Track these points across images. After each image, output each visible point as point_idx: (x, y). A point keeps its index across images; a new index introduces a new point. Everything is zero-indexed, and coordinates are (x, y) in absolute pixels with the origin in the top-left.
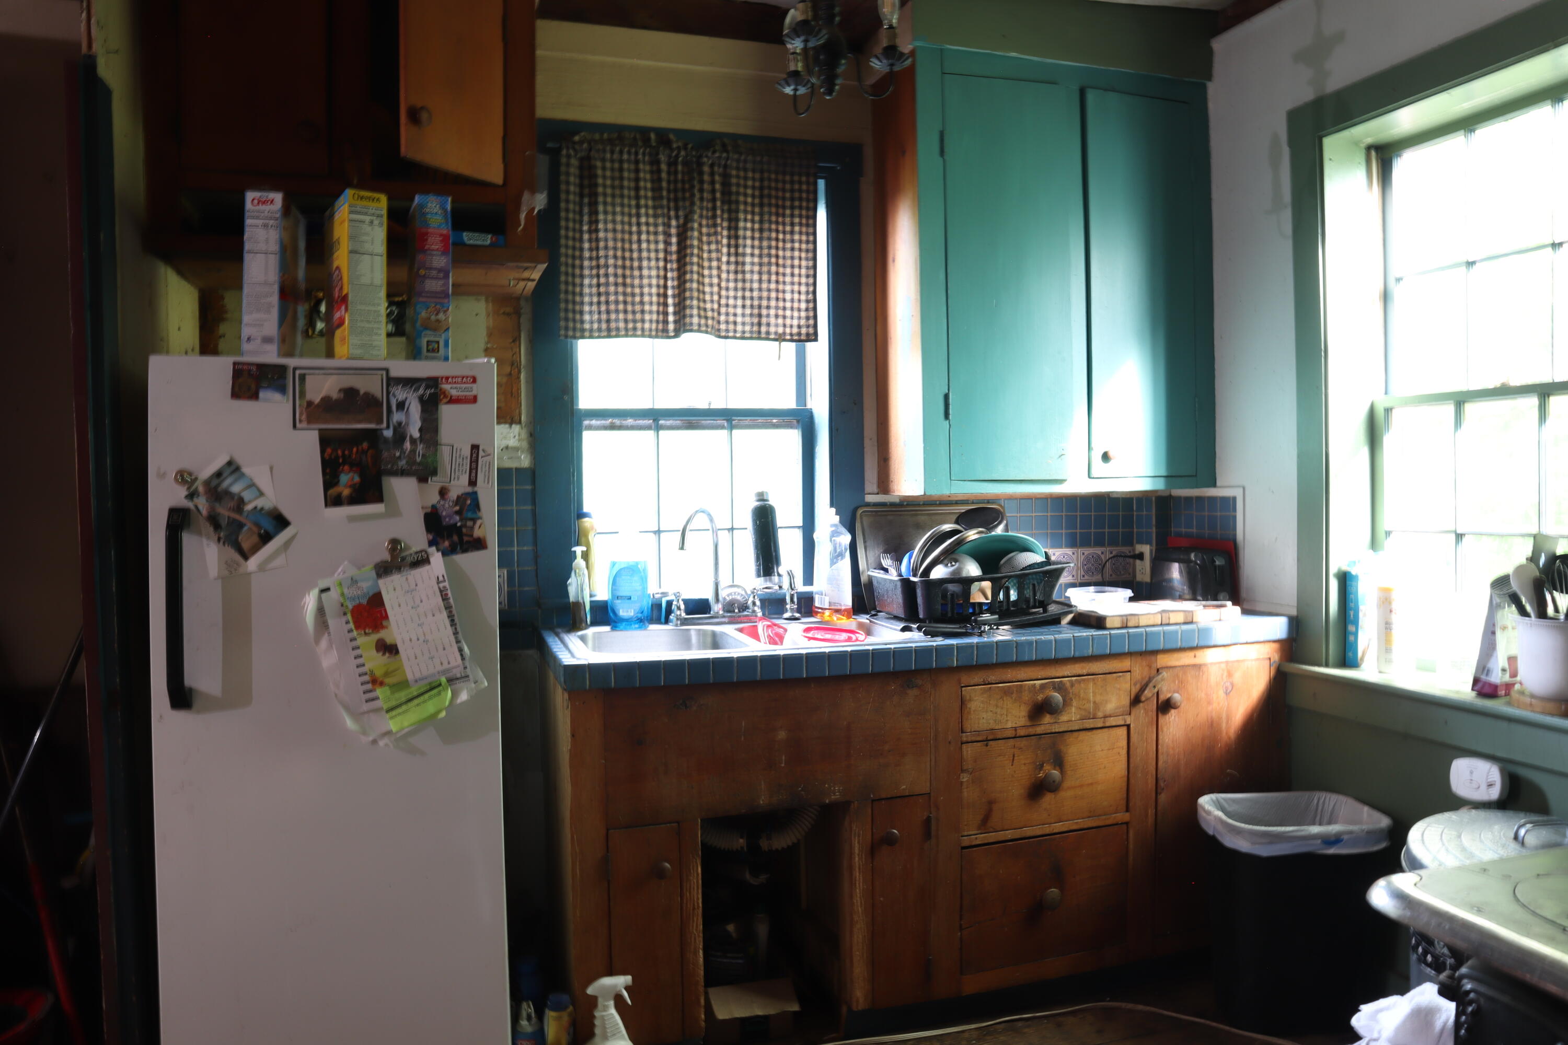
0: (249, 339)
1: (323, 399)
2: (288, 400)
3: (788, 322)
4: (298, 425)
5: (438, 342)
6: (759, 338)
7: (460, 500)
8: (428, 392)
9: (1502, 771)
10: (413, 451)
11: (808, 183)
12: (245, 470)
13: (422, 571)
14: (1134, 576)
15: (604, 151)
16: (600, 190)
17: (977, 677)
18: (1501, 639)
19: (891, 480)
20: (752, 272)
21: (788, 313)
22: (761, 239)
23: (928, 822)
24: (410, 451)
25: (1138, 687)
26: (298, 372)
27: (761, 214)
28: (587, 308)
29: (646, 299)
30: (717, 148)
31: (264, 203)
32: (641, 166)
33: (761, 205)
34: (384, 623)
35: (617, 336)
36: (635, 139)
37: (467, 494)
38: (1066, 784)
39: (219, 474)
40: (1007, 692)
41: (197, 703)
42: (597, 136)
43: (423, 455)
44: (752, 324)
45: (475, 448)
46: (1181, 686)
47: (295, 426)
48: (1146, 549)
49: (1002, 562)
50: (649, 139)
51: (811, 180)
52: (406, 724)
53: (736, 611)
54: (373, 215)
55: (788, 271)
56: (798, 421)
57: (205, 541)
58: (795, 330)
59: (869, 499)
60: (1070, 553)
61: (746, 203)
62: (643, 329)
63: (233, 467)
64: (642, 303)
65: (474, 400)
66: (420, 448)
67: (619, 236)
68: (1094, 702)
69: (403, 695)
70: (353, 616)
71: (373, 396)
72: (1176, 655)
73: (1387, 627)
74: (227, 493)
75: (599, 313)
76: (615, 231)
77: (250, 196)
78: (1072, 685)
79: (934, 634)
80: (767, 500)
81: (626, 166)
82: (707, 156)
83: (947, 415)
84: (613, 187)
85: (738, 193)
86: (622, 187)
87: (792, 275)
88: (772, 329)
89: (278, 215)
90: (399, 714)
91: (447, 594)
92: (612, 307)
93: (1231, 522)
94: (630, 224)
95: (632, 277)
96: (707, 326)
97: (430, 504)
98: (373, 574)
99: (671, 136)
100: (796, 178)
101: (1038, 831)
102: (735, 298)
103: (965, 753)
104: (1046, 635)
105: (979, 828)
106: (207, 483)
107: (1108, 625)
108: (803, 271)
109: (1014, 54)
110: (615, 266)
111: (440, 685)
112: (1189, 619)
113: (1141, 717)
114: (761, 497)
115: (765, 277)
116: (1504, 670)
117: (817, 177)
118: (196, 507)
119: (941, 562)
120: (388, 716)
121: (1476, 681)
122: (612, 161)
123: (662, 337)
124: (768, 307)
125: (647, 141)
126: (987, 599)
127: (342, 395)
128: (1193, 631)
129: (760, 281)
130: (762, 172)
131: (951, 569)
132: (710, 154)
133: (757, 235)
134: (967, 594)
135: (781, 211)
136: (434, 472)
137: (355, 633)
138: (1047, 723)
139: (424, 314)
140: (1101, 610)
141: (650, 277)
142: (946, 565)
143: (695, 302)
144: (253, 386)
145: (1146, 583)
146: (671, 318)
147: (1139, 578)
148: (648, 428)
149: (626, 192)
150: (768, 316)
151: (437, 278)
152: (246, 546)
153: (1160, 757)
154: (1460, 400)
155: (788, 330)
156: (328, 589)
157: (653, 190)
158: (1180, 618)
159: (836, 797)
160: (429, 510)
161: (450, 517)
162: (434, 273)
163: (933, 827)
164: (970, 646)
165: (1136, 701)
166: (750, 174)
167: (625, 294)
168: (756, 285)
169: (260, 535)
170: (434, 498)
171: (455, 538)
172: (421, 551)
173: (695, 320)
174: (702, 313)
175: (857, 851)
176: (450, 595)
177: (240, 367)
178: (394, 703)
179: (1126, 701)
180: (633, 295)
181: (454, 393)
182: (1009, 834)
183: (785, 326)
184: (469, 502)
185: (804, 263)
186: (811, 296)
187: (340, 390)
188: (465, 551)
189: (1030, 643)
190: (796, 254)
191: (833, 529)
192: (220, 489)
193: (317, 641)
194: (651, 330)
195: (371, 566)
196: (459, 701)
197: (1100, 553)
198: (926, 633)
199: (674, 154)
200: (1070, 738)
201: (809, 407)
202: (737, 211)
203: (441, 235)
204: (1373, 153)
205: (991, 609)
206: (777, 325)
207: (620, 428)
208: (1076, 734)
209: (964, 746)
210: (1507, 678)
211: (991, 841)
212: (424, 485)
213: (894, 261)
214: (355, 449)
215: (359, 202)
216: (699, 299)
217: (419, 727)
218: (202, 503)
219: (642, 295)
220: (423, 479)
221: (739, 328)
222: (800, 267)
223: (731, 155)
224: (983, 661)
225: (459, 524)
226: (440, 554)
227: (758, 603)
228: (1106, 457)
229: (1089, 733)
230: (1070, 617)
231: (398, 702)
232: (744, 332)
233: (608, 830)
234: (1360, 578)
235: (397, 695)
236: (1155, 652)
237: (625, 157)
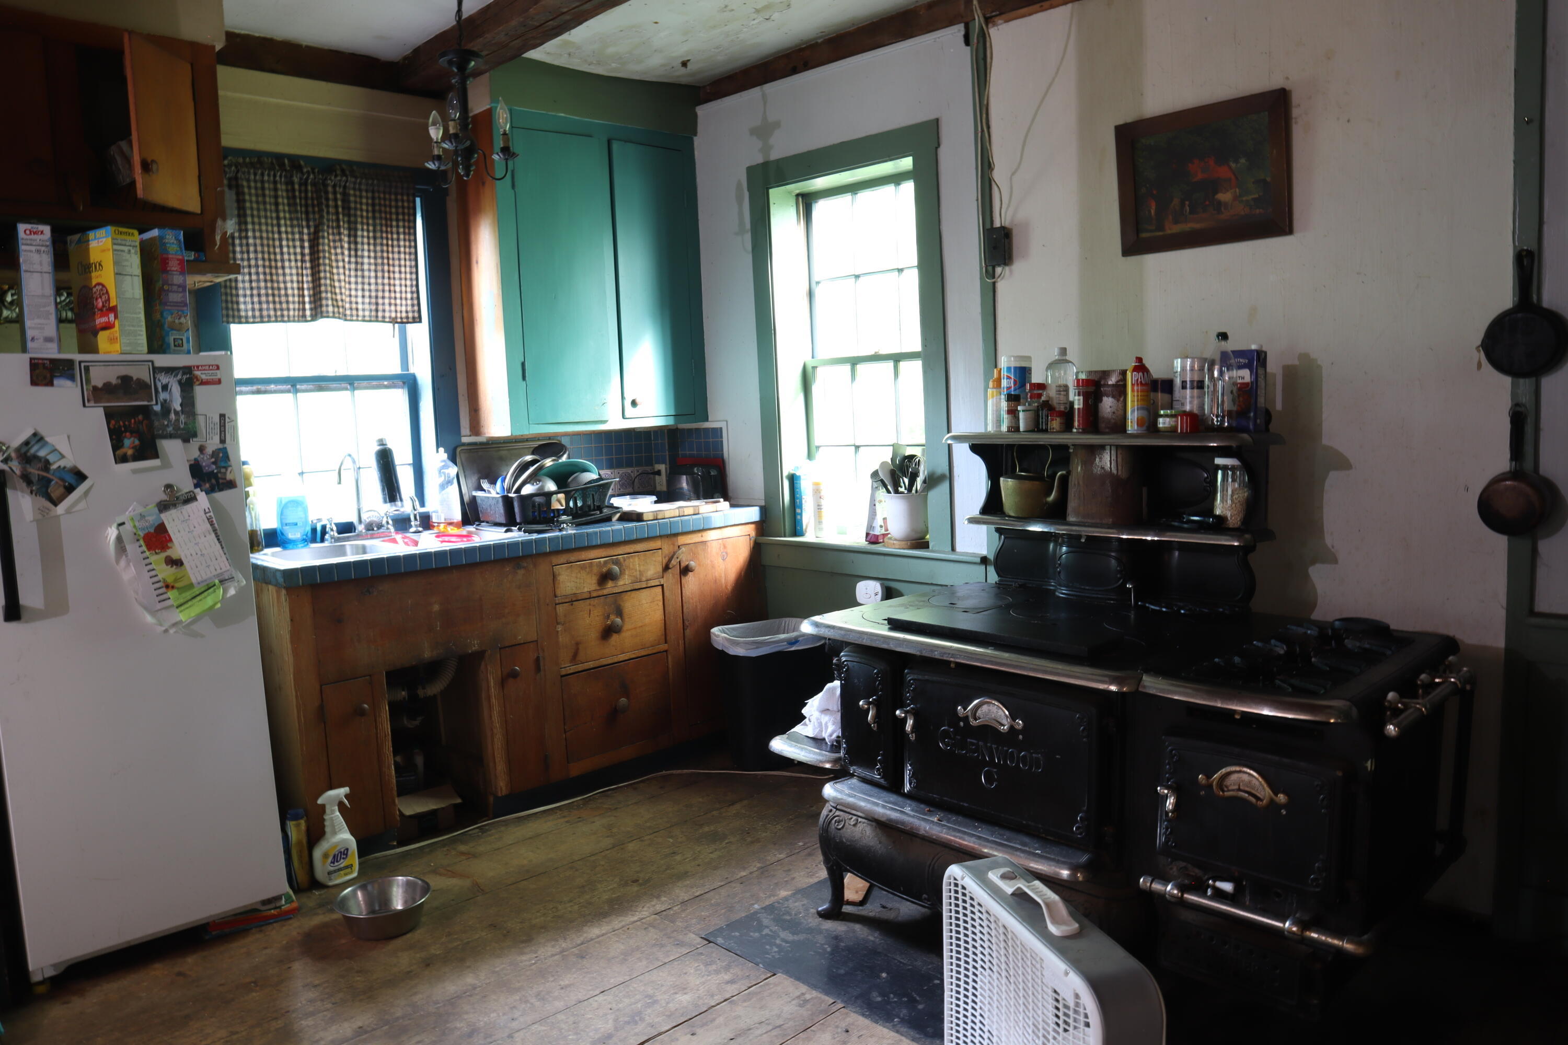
0: (33, 339)
1: (105, 385)
2: (77, 386)
3: (399, 308)
4: (87, 404)
5: (182, 340)
6: (377, 321)
7: (215, 454)
8: (185, 377)
9: (882, 585)
10: (177, 420)
11: (408, 201)
12: (47, 439)
13: (193, 505)
14: (655, 487)
15: (249, 173)
16: (248, 205)
17: (563, 558)
18: (878, 507)
19: (482, 424)
20: (369, 270)
21: (398, 302)
22: (375, 245)
23: (537, 660)
24: (175, 420)
25: (667, 558)
26: (83, 365)
27: (374, 225)
28: (241, 299)
29: (290, 292)
30: (338, 172)
31: (35, 233)
32: (279, 186)
33: (374, 218)
34: (169, 545)
35: (269, 321)
36: (272, 163)
37: (220, 449)
38: (625, 628)
39: (27, 443)
40: (583, 568)
41: (24, 615)
42: (241, 160)
43: (185, 423)
44: (371, 310)
45: (222, 416)
46: (695, 556)
47: (84, 405)
48: (662, 467)
49: (570, 480)
50: (284, 164)
51: (411, 198)
52: (193, 615)
53: (375, 529)
54: (130, 246)
55: (397, 269)
56: (404, 383)
57: (19, 493)
58: (404, 315)
59: (465, 440)
60: (610, 473)
61: (362, 217)
62: (289, 316)
63: (37, 438)
64: (287, 295)
65: (219, 382)
66: (182, 418)
67: (265, 242)
68: (640, 571)
69: (188, 595)
70: (145, 542)
71: (143, 381)
72: (690, 536)
73: (819, 507)
74: (35, 457)
75: (253, 303)
76: (261, 238)
77: (22, 227)
78: (625, 560)
79: (530, 532)
80: (386, 445)
81: (266, 185)
82: (330, 179)
83: (524, 378)
84: (257, 202)
85: (356, 209)
86: (265, 203)
87: (400, 272)
88: (387, 314)
89: (48, 243)
90: (187, 608)
91: (212, 521)
92: (264, 299)
93: (719, 445)
94: (273, 232)
95: (277, 274)
96: (339, 313)
97: (193, 458)
98: (156, 510)
99: (302, 163)
100: (399, 197)
101: (610, 661)
102: (356, 290)
103: (558, 611)
104: (605, 528)
105: (571, 662)
106: (18, 450)
107: (645, 518)
108: (408, 269)
109: (562, 115)
110: (264, 267)
111: (215, 585)
112: (697, 512)
113: (670, 579)
114: (381, 442)
115: (380, 274)
116: (881, 527)
117: (414, 196)
118: (10, 468)
119: (529, 483)
120: (178, 610)
121: (867, 534)
122: (255, 181)
123: (302, 321)
124: (383, 298)
125: (282, 166)
126: (562, 506)
127: (120, 381)
128: (700, 519)
129: (376, 277)
130: (373, 192)
131: (537, 487)
132: (333, 178)
133: (372, 241)
134: (549, 503)
135: (389, 223)
136: (195, 435)
137: (148, 553)
138: (610, 587)
139: (169, 319)
140: (639, 509)
141: (291, 275)
142: (533, 484)
143: (329, 295)
144: (48, 375)
145: (664, 492)
146: (307, 306)
147: (658, 488)
148: (288, 391)
149: (268, 207)
150: (383, 304)
151: (177, 292)
152: (54, 495)
153: (684, 605)
154: (854, 362)
155: (399, 315)
156: (123, 523)
157: (289, 205)
158: (691, 511)
159: (475, 648)
160: (192, 462)
161: (209, 466)
162: (175, 288)
163: (542, 664)
164: (557, 537)
165: (666, 568)
166: (364, 194)
167: (273, 288)
168: (373, 281)
169: (65, 487)
170: (196, 454)
171: (213, 481)
172: (190, 492)
173: (330, 309)
174: (335, 303)
175: (492, 684)
176: (215, 522)
177: (36, 361)
178: (182, 601)
179: (660, 569)
180: (279, 289)
181: (204, 377)
182: (591, 664)
183: (396, 311)
184: (221, 455)
185: (408, 263)
186: (414, 289)
187: (118, 378)
188: (221, 490)
189: (596, 533)
190: (402, 256)
191: (443, 464)
192: (29, 454)
193: (118, 561)
194: (294, 316)
195: (154, 505)
196: (228, 595)
197: (630, 471)
198: (525, 532)
199: (305, 177)
200: (626, 597)
201: (412, 371)
202: (356, 223)
203: (178, 260)
204: (800, 199)
205: (566, 512)
206: (390, 311)
207: (265, 392)
208: (629, 593)
209: (557, 606)
210: (883, 532)
211: (580, 670)
212: (187, 444)
213: (477, 262)
214: (133, 421)
215: (119, 237)
216: (331, 293)
217: (198, 618)
218: (15, 466)
219: (286, 289)
220: (186, 440)
221: (361, 313)
222: (405, 266)
223: (349, 179)
224: (565, 547)
225: (215, 471)
226: (204, 493)
227: (391, 522)
228: (634, 403)
229: (637, 592)
230: (618, 515)
231: (185, 600)
232: (364, 316)
233: (321, 686)
234: (802, 478)
235: (184, 595)
236: (676, 535)
237: (266, 178)
